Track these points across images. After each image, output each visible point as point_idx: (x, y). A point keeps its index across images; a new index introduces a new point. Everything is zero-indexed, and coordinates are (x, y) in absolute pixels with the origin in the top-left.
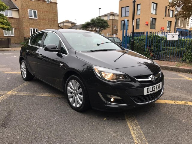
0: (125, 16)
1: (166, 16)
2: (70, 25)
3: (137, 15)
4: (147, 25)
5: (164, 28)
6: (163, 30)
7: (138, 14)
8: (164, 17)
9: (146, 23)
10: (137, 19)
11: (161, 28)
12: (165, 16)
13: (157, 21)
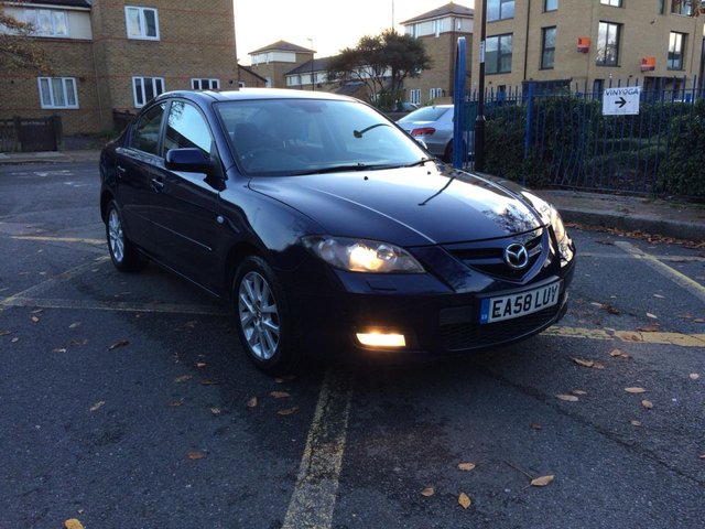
0: (500, 20)
1: (662, 12)
2: (291, 58)
3: (545, 11)
4: (585, 51)
5: (654, 59)
6: (652, 69)
7: (549, 9)
8: (656, 16)
9: (580, 42)
10: (544, 30)
11: (644, 61)
12: (659, 11)
13: (626, 31)
